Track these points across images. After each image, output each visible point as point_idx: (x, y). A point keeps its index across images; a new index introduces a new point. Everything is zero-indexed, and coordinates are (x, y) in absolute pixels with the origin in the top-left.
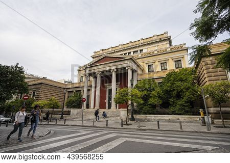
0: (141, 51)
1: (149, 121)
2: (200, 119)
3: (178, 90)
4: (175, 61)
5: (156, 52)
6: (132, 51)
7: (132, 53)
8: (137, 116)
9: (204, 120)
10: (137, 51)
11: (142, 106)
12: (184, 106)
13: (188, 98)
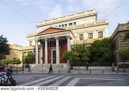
0: (75, 23)
1: (81, 70)
2: (111, 68)
3: (100, 52)
4: (99, 32)
5: (86, 25)
6: (68, 23)
7: (68, 25)
8: (74, 68)
9: (114, 69)
10: (72, 23)
11: (77, 61)
12: (103, 61)
13: (107, 57)
